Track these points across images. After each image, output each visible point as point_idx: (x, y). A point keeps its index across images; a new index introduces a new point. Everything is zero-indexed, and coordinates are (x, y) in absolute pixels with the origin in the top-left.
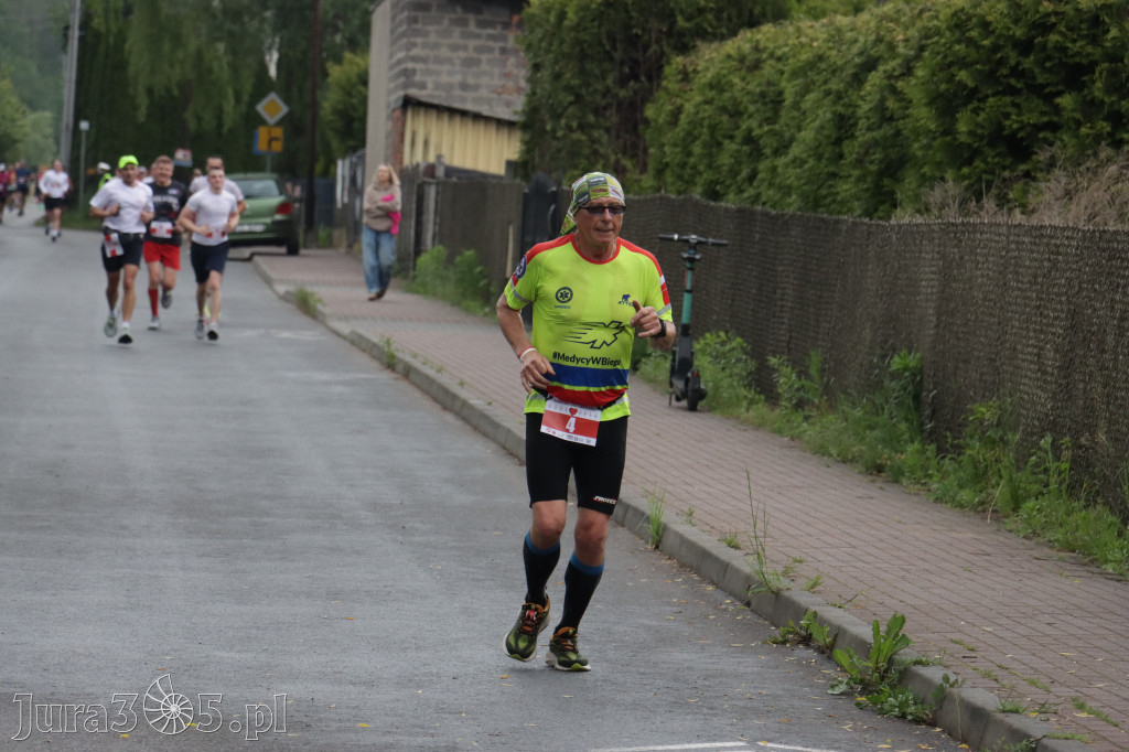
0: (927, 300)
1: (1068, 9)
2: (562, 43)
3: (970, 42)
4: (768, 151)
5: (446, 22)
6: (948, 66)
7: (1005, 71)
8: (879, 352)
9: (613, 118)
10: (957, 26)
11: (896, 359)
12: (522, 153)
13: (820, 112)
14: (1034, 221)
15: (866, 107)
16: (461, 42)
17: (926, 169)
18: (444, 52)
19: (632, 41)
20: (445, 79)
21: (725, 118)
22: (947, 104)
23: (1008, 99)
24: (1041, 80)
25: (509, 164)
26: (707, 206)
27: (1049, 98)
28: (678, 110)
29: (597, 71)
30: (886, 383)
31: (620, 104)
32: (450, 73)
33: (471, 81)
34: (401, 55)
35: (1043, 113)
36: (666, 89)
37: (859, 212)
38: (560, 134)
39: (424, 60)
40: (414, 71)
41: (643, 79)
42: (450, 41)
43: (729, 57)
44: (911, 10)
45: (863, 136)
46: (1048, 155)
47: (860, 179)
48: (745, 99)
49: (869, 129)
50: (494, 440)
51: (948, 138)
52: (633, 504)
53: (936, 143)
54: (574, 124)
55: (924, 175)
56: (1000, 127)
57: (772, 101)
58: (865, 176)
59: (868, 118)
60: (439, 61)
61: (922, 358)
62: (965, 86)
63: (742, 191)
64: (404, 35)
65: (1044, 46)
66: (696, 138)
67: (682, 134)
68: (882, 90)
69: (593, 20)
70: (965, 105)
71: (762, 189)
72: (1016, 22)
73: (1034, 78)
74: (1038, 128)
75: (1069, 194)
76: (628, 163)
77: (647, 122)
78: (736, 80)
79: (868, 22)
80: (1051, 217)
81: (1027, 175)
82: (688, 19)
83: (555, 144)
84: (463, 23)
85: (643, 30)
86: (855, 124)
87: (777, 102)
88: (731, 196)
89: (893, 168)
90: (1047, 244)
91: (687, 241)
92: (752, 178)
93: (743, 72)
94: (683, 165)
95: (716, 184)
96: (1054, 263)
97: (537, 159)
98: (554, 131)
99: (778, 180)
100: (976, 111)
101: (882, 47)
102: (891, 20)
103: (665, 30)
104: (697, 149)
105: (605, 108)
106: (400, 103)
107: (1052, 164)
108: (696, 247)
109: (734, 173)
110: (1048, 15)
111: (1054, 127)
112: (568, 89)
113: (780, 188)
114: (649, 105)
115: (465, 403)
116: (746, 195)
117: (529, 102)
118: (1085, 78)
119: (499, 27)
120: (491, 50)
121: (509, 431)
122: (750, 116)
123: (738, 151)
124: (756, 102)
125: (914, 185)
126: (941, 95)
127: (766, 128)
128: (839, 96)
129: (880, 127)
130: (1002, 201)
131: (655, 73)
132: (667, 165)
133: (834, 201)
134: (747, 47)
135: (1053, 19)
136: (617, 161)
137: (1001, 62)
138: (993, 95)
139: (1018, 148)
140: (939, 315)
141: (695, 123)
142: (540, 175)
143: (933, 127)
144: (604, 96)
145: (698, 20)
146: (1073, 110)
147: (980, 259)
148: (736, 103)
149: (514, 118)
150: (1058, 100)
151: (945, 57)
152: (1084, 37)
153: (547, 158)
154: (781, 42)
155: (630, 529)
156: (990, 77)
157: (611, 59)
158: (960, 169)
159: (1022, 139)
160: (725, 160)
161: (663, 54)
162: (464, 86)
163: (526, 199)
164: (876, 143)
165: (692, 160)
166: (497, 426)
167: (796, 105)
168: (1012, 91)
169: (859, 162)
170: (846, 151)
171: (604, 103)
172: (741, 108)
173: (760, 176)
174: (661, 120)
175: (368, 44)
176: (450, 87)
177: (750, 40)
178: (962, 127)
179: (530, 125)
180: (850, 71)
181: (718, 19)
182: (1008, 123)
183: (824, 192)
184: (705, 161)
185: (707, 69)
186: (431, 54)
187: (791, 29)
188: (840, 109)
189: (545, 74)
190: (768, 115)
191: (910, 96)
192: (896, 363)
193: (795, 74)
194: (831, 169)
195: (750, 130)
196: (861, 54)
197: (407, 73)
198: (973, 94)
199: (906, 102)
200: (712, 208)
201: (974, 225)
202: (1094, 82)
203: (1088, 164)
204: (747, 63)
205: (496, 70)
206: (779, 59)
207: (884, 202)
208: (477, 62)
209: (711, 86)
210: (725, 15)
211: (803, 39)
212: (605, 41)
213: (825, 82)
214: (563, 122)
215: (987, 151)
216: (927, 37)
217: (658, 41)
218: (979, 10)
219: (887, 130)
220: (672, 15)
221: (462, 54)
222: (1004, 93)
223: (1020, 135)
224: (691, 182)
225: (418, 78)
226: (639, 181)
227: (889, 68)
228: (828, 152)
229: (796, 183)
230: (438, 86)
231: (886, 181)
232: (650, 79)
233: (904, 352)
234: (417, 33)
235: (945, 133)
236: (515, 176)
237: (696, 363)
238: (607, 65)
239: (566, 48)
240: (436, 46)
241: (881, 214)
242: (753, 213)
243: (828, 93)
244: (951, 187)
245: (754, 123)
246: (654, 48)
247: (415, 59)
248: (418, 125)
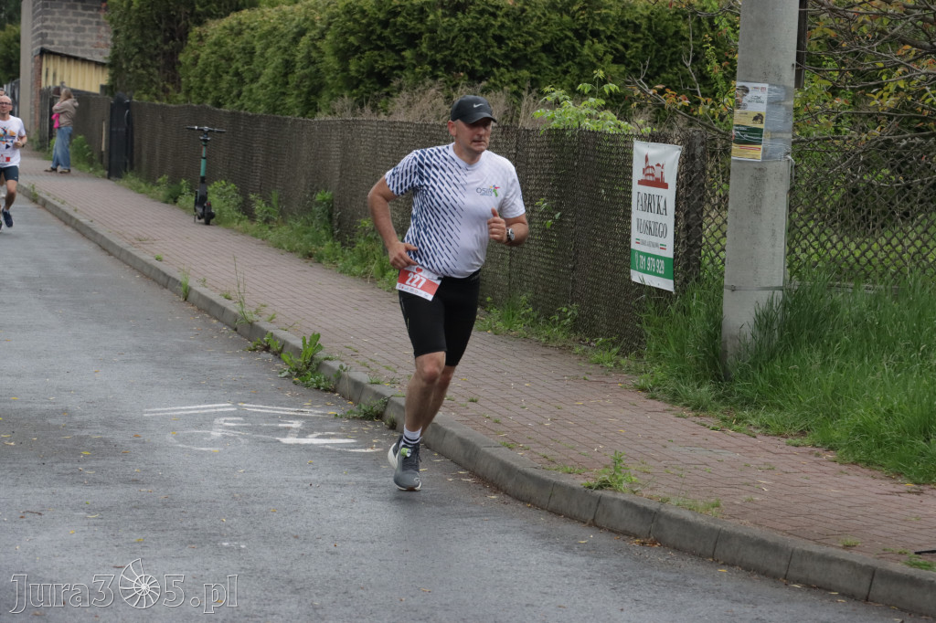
0: (335, 163)
1: (407, 3)
2: (130, 19)
3: (356, 21)
4: (247, 80)
5: (64, 7)
6: (344, 33)
7: (374, 37)
8: (309, 191)
9: (161, 62)
10: (348, 12)
11: (319, 195)
12: (110, 80)
13: (275, 59)
14: (391, 119)
15: (300, 56)
16: (74, 18)
17: (333, 91)
18: (64, 24)
19: (170, 18)
20: (64, 39)
21: (223, 62)
22: (344, 54)
23: (376, 52)
24: (394, 42)
25: (103, 87)
26: (214, 111)
27: (398, 52)
28: (197, 58)
29: (151, 35)
30: (313, 208)
31: (164, 54)
32: (68, 36)
33: (80, 40)
34: (39, 25)
35: (395, 60)
36: (190, 45)
37: (298, 114)
38: (130, 70)
39: (52, 28)
40: (47, 34)
41: (177, 39)
42: (67, 18)
43: (225, 27)
44: (324, 2)
45: (299, 72)
46: (398, 83)
47: (298, 96)
48: (234, 51)
49: (302, 68)
50: (94, 242)
51: (345, 74)
52: (173, 276)
53: (339, 76)
54: (139, 65)
55: (332, 94)
56: (373, 68)
57: (249, 53)
58: (301, 94)
59: (301, 62)
60: (61, 29)
61: (333, 195)
62: (353, 45)
63: (234, 103)
64: (40, 14)
65: (395, 24)
66: (208, 73)
67: (199, 71)
68: (309, 47)
69: (148, 6)
70: (354, 55)
71: (244, 102)
72: (380, 10)
73: (390, 41)
74: (393, 68)
75: (409, 104)
76: (170, 87)
77: (180, 63)
78: (229, 41)
79: (300, 9)
80: (400, 117)
81: (388, 94)
82: (202, 6)
83: (128, 75)
84: (74, 7)
85: (177, 12)
86: (295, 65)
87: (252, 53)
88: (228, 105)
89: (316, 90)
90: (398, 132)
91: (202, 130)
92: (239, 95)
93: (233, 36)
94: (201, 88)
95: (220, 98)
96: (402, 142)
97: (118, 84)
98: (127, 68)
99: (253, 96)
100: (359, 59)
101: (308, 23)
102: (313, 8)
103: (189, 12)
104: (208, 79)
105: (156, 56)
106: (39, 52)
107: (400, 89)
108: (206, 133)
109: (229, 92)
110: (396, 7)
111: (402, 68)
112: (135, 45)
113: (255, 101)
114: (181, 54)
115: (77, 221)
116: (236, 104)
117: (113, 52)
118: (417, 41)
119: (95, 10)
120: (91, 23)
121: (103, 236)
122: (237, 61)
123: (231, 80)
124: (240, 53)
125: (327, 99)
126: (340, 50)
127: (246, 67)
128: (286, 50)
129: (308, 67)
130: (374, 108)
131: (184, 37)
132: (192, 88)
133: (284, 108)
134: (234, 23)
135: (399, 9)
136: (164, 86)
137: (373, 32)
138: (369, 50)
139: (382, 79)
140: (341, 171)
141: (207, 65)
142: (119, 93)
143: (336, 67)
144: (155, 49)
145: (208, 7)
146: (412, 59)
147: (363, 140)
148: (229, 53)
149: (105, 61)
150: (403, 53)
151: (342, 29)
152: (416, 19)
153: (124, 84)
154: (253, 20)
155: (171, 290)
156: (367, 40)
157: (159, 28)
158: (352, 90)
159: (385, 74)
160: (224, 85)
161: (188, 26)
162: (76, 43)
163: (113, 107)
164: (306, 76)
165: (205, 85)
166: (96, 234)
167: (262, 55)
168: (380, 48)
169: (297, 87)
170: (290, 80)
171: (155, 53)
172: (232, 56)
173: (244, 94)
174: (187, 63)
175: (20, 19)
176: (68, 43)
177: (236, 19)
178: (352, 68)
179: (113, 65)
180: (291, 36)
181: (219, 7)
182: (377, 65)
183: (278, 103)
184: (213, 86)
185: (213, 34)
186: (57, 25)
187: (258, 13)
188: (286, 57)
189: (121, 36)
190: (248, 60)
191: (323, 50)
192: (319, 197)
193: (261, 38)
194: (283, 90)
195: (237, 68)
196: (296, 27)
197: (42, 35)
198: (357, 50)
199: (322, 54)
200: (217, 112)
201: (359, 121)
202: (421, 44)
203: (420, 88)
204: (235, 31)
205: (94, 34)
206: (252, 29)
207: (311, 109)
208: (83, 30)
209: (215, 44)
210: (223, 5)
211: (265, 18)
212: (155, 18)
213: (278, 42)
214: (132, 63)
215: (366, 80)
216: (333, 18)
217: (185, 19)
218: (359, 4)
219: (312, 69)
220: (193, 4)
221: (75, 25)
222: (374, 49)
223: (384, 72)
224: (205, 98)
225: (49, 38)
226: (176, 97)
227: (312, 34)
228: (280, 81)
229: (263, 98)
230: (60, 43)
231: (312, 97)
232: (181, 40)
233: (323, 191)
234: (47, 13)
235: (343, 71)
236: (106, 93)
237: (209, 198)
238: (157, 32)
239: (133, 22)
240: (59, 20)
241: (310, 115)
242: (239, 114)
243: (280, 48)
244: (347, 100)
245: (239, 65)
246: (183, 22)
247: (47, 27)
248: (50, 65)
